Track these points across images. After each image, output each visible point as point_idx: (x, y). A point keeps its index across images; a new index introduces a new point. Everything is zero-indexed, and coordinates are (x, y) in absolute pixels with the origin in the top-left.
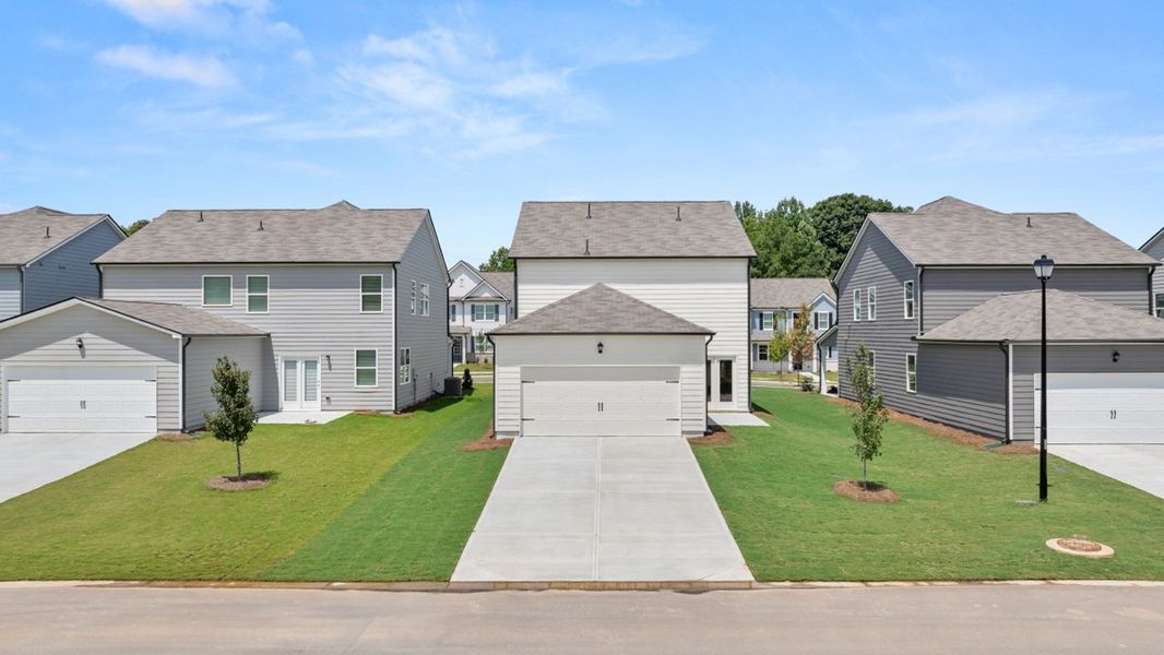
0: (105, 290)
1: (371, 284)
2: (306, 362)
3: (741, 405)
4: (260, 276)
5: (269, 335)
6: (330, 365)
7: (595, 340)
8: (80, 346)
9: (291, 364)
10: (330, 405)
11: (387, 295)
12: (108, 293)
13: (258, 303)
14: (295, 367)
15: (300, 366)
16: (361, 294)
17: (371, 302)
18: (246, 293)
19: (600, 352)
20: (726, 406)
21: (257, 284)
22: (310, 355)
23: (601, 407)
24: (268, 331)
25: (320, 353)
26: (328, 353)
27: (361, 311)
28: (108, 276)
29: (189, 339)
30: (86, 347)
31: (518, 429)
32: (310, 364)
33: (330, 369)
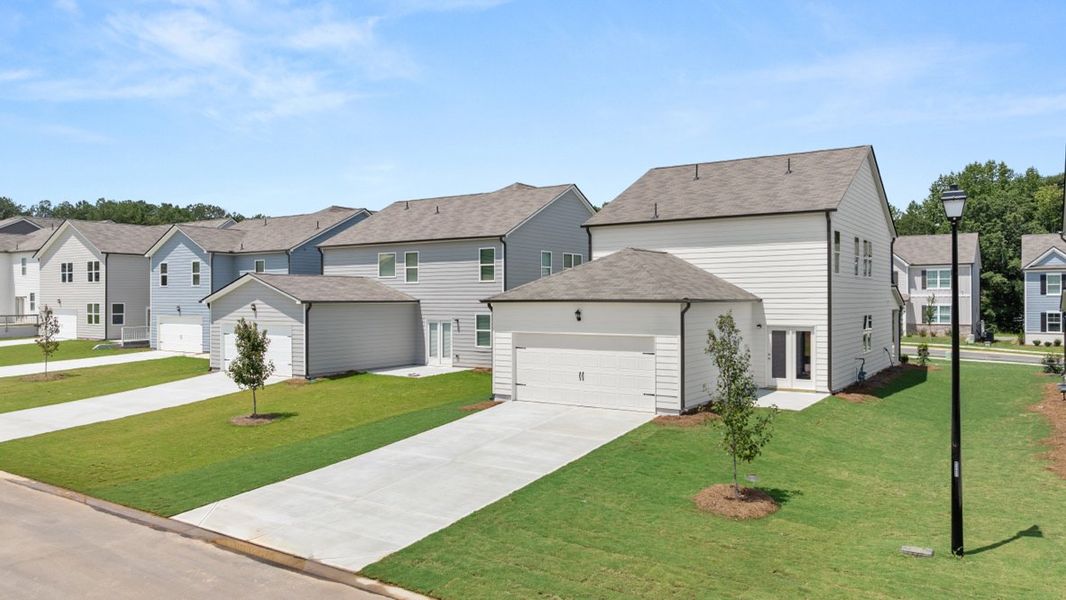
0: (325, 267)
1: (487, 256)
2: (444, 325)
3: (819, 383)
4: (413, 251)
5: (418, 301)
6: (458, 327)
7: (573, 307)
8: (254, 309)
9: (433, 326)
10: (458, 362)
11: (498, 265)
12: (328, 270)
13: (412, 275)
14: (436, 329)
15: (440, 327)
16: (480, 265)
17: (487, 272)
18: (404, 267)
19: (579, 319)
20: (803, 384)
21: (411, 259)
22: (446, 318)
23: (581, 376)
24: (418, 298)
25: (451, 317)
26: (456, 318)
27: (480, 281)
28: (327, 257)
29: (310, 305)
30: (258, 310)
31: (509, 393)
32: (446, 326)
33: (459, 331)
